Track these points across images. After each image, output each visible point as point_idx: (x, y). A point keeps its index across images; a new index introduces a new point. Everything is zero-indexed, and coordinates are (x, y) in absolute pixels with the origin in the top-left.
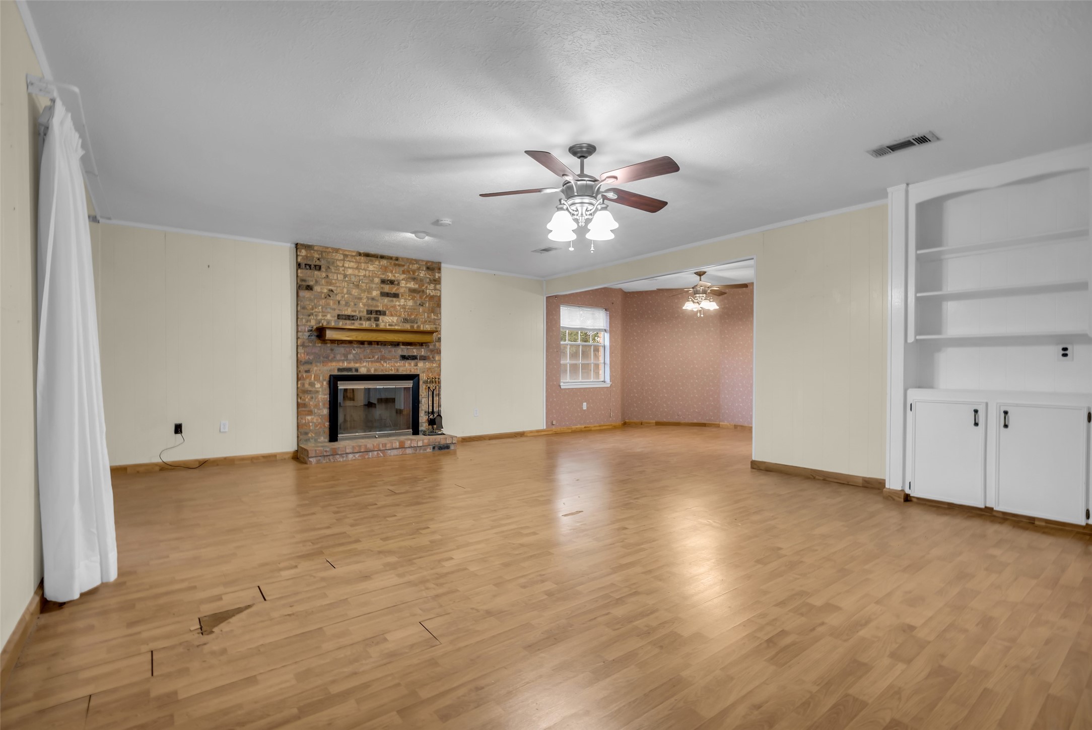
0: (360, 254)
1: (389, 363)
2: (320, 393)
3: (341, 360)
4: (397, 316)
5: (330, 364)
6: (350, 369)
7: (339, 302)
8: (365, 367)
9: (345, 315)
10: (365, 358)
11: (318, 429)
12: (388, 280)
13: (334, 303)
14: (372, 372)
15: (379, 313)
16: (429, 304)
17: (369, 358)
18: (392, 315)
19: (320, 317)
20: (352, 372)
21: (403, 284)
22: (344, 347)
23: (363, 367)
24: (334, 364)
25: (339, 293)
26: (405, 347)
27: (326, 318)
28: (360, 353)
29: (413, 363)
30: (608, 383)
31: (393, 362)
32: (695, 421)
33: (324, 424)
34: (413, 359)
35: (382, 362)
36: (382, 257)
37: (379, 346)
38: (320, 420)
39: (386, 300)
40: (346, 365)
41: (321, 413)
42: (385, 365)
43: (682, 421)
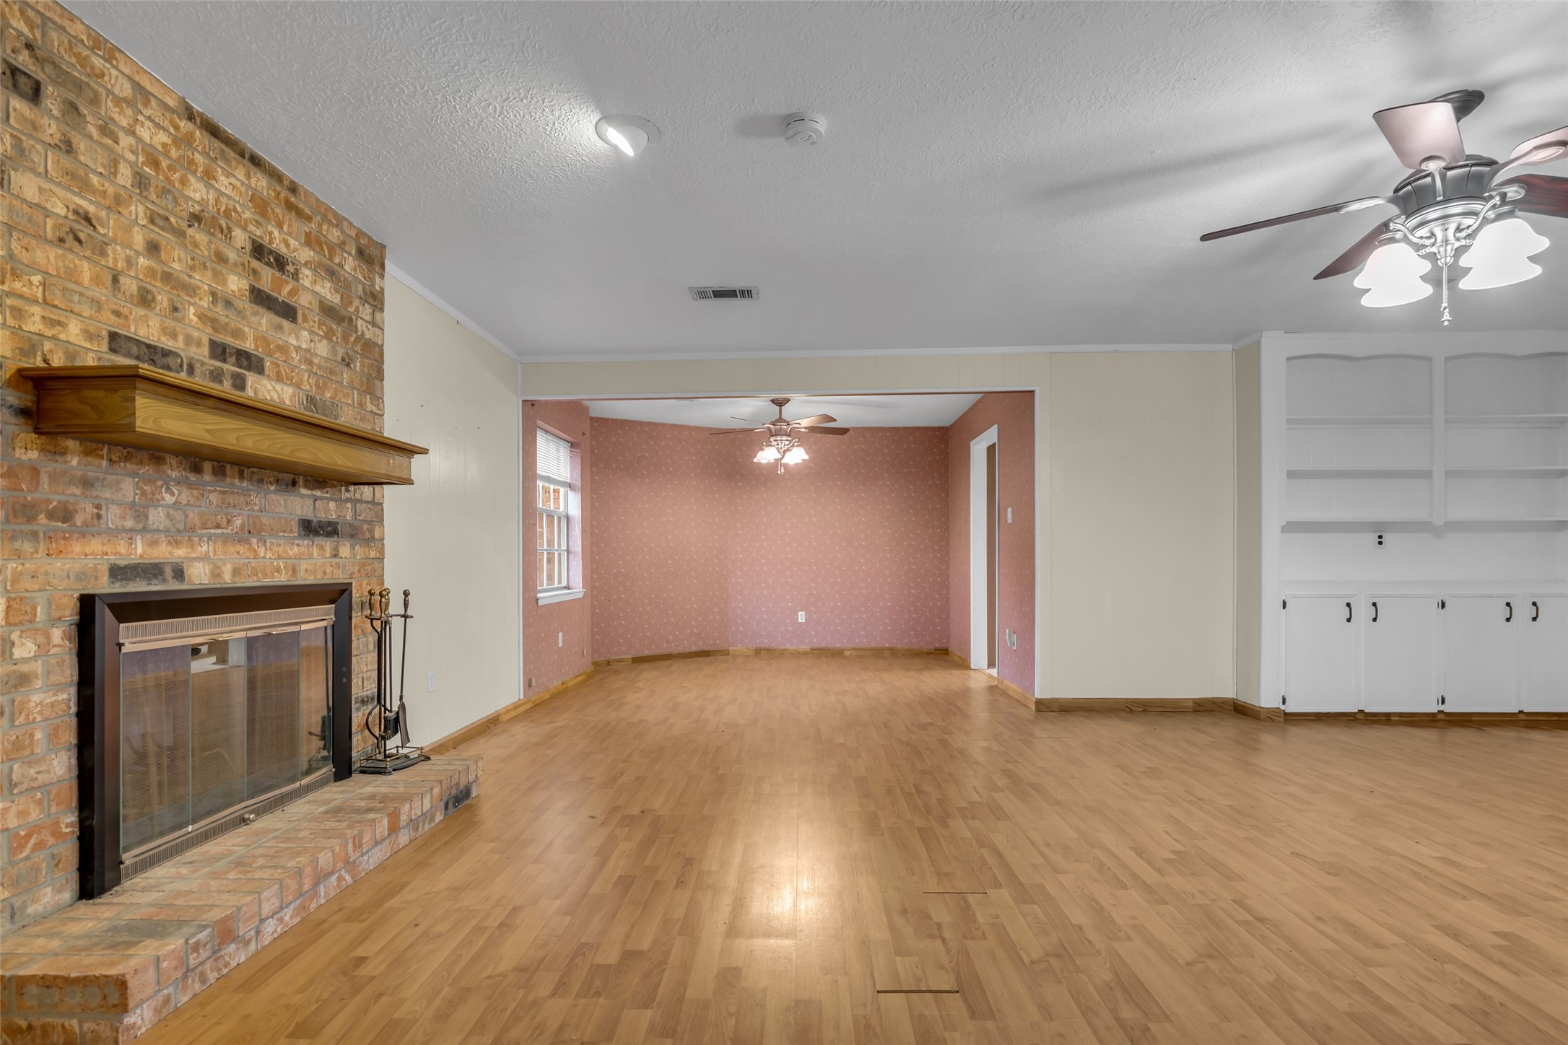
0: (191, 115)
1: (272, 543)
2: (39, 683)
3: (124, 530)
4: (291, 385)
5: (77, 548)
6: (153, 571)
7: (115, 280)
8: (205, 558)
9: (138, 343)
10: (204, 527)
11: (27, 858)
12: (271, 252)
13: (96, 280)
14: (228, 579)
15: (245, 363)
16: (362, 365)
17: (218, 527)
18: (279, 378)
19: (34, 324)
20: (164, 581)
21: (307, 275)
22: (135, 474)
23: (197, 559)
24: (95, 545)
25: (114, 240)
26: (309, 492)
27: (62, 337)
28: (188, 504)
29: (328, 544)
30: (578, 590)
31: (282, 542)
32: (694, 649)
33: (57, 823)
34: (329, 534)
35: (254, 541)
36: (255, 161)
37: (245, 484)
38: (35, 814)
39: (264, 321)
40: (140, 550)
41: (42, 779)
42: (261, 551)
43: (675, 651)
